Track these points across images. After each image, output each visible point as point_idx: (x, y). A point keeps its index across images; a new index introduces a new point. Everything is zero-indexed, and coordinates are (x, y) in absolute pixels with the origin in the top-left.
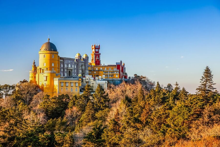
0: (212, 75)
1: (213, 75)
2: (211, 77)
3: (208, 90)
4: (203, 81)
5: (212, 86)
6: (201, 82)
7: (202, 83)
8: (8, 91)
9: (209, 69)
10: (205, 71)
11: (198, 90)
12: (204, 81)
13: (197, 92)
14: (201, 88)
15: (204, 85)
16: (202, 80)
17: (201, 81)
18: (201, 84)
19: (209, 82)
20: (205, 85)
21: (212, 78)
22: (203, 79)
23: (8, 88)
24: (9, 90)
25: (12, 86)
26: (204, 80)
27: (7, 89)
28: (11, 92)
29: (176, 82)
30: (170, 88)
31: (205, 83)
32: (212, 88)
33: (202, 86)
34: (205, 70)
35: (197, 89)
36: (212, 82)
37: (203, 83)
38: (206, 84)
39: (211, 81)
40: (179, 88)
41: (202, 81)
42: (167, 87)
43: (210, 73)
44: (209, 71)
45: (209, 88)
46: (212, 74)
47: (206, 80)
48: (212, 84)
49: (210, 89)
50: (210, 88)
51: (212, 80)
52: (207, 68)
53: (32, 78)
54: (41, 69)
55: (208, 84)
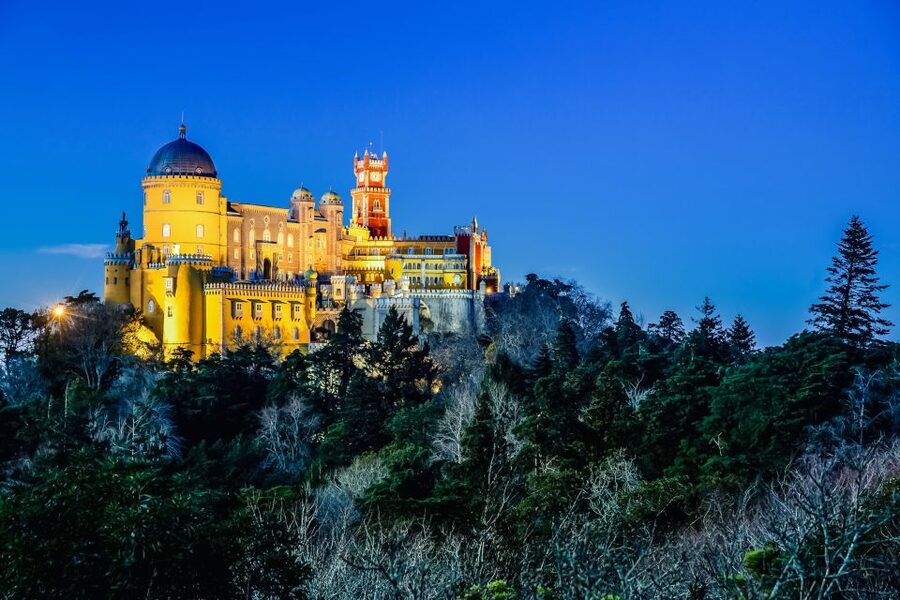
0: (873, 252)
1: (876, 253)
2: (869, 261)
3: (859, 312)
4: (837, 277)
5: (874, 294)
6: (829, 280)
7: (835, 285)
8: (18, 337)
9: (862, 227)
10: (846, 237)
11: (817, 310)
12: (842, 276)
13: (814, 318)
14: (828, 303)
15: (840, 290)
16: (835, 271)
17: (828, 274)
18: (830, 289)
19: (863, 279)
20: (845, 291)
21: (873, 263)
22: (838, 269)
23: (18, 323)
24: (21, 333)
25: (35, 315)
26: (842, 272)
27: (14, 325)
28: (29, 342)
29: (707, 299)
30: (671, 328)
31: (845, 282)
32: (873, 303)
33: (834, 296)
34: (847, 233)
35: (812, 309)
36: (871, 281)
37: (838, 286)
38: (849, 288)
39: (869, 276)
40: (717, 323)
41: (833, 278)
42: (658, 324)
43: (868, 244)
44: (863, 236)
45: (859, 302)
46: (874, 247)
47: (850, 271)
48: (872, 289)
49: (865, 310)
50: (866, 306)
51: (872, 272)
52: (855, 224)
53: (116, 283)
54: (153, 248)
55: (858, 288)
